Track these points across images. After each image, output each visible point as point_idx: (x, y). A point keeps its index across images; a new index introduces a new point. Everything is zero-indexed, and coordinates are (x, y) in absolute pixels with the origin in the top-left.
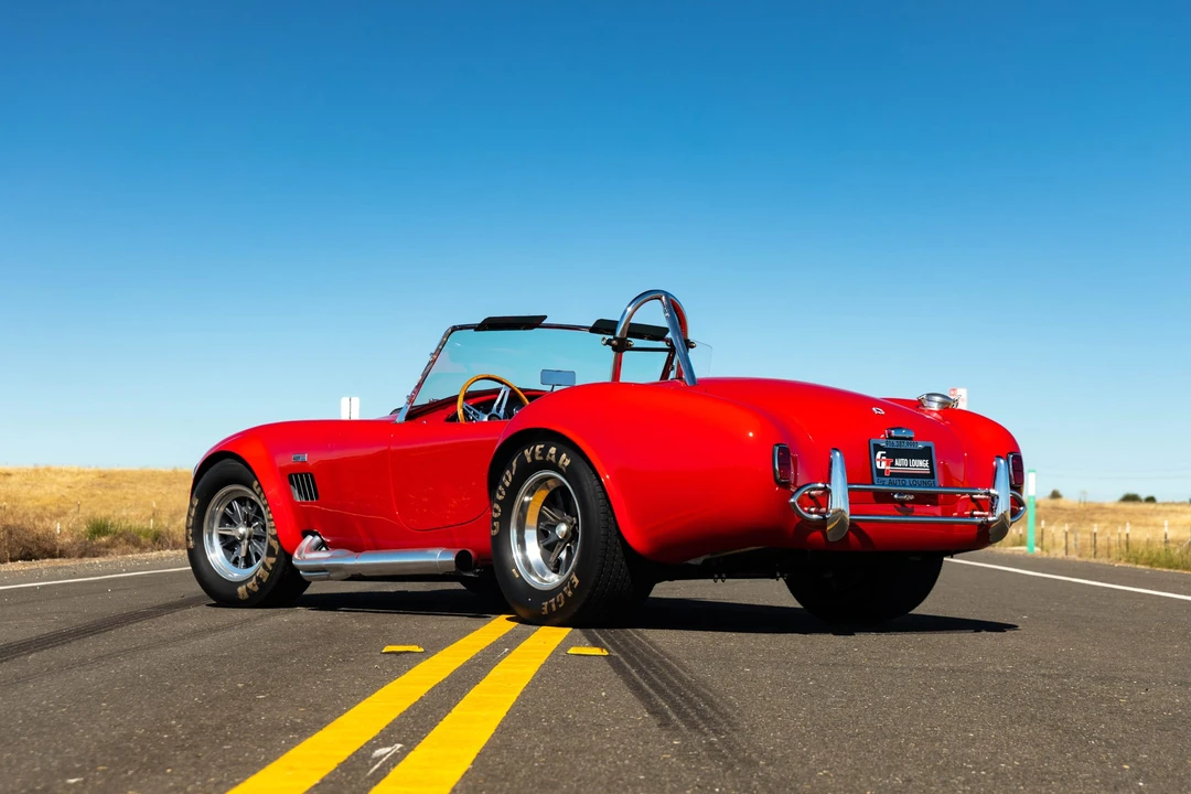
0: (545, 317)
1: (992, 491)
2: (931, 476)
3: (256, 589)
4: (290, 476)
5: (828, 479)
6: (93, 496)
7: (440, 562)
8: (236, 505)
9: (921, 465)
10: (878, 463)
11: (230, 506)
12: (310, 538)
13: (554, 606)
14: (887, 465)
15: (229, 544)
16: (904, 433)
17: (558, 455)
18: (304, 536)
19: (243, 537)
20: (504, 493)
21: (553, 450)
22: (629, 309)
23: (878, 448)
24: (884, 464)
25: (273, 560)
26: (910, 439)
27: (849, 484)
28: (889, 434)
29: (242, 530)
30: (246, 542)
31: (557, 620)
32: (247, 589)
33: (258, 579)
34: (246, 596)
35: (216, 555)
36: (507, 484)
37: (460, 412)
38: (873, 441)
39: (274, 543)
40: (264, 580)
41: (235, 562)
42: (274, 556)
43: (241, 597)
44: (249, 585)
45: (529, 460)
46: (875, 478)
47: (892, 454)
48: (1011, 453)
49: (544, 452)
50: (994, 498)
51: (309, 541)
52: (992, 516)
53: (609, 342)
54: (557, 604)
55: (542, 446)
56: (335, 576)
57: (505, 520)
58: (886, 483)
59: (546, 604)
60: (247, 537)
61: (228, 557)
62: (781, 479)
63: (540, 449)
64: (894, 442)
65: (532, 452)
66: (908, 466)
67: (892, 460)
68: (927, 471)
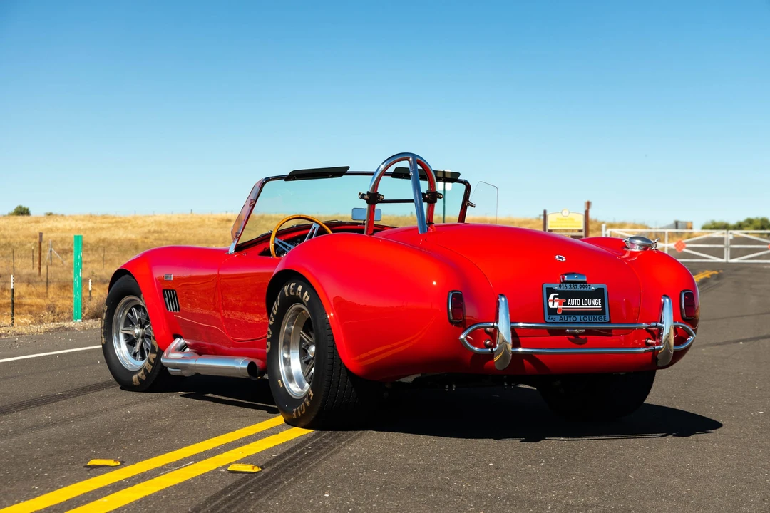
0: (348, 167)
1: (659, 324)
2: (603, 312)
3: (144, 378)
4: (164, 291)
5: (496, 319)
7: (240, 369)
8: (134, 311)
10: (550, 304)
11: (130, 312)
12: (178, 340)
13: (299, 412)
14: (560, 304)
15: (131, 341)
16: (576, 278)
17: (303, 292)
18: (175, 339)
19: (138, 336)
20: (273, 319)
21: (300, 288)
23: (550, 291)
24: (556, 304)
25: (154, 356)
26: (583, 282)
27: (511, 323)
28: (563, 279)
29: (137, 331)
30: (140, 340)
31: (303, 423)
32: (138, 377)
33: (145, 370)
34: (138, 383)
35: (122, 350)
36: (275, 312)
37: (272, 246)
38: (546, 286)
39: (154, 342)
40: (149, 371)
41: (135, 355)
42: (154, 353)
43: (134, 384)
44: (140, 374)
45: (287, 295)
46: (547, 316)
47: (564, 296)
48: (683, 291)
50: (661, 329)
51: (178, 342)
52: (658, 344)
53: (362, 196)
54: (301, 411)
55: (294, 284)
56: (185, 373)
57: (275, 341)
58: (557, 320)
59: (295, 410)
60: (141, 336)
61: (130, 351)
62: (454, 319)
63: (293, 286)
64: (568, 285)
65: (288, 289)
66: (581, 305)
67: (565, 301)
68: (599, 308)
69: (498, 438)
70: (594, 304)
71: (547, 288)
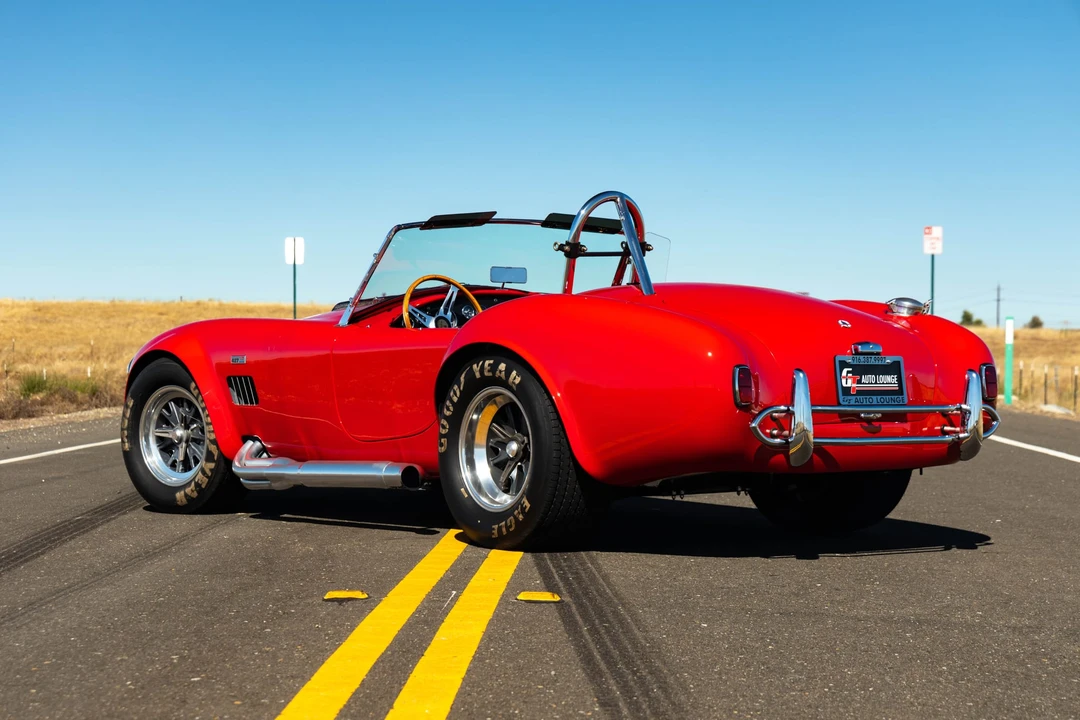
0: (495, 213)
1: (964, 406)
2: (900, 392)
3: (195, 495)
4: (229, 379)
5: (791, 401)
6: (28, 330)
7: (385, 477)
8: (173, 406)
9: (889, 381)
10: (844, 381)
11: (167, 407)
12: (250, 443)
13: (504, 530)
14: (854, 382)
15: (167, 447)
16: (871, 348)
17: (508, 372)
18: (244, 440)
19: (180, 440)
20: (451, 408)
21: (502, 366)
22: (583, 212)
23: (844, 365)
24: (850, 381)
25: (212, 465)
26: (878, 354)
27: (812, 405)
28: (856, 349)
29: (180, 432)
30: (184, 445)
31: (507, 544)
32: (186, 495)
33: (197, 485)
34: (185, 501)
35: (153, 459)
36: (455, 399)
37: (406, 315)
38: (839, 358)
39: (213, 448)
40: (203, 486)
41: (173, 466)
42: (213, 461)
43: (179, 503)
44: (188, 490)
45: (478, 375)
46: (841, 398)
47: (859, 371)
48: (984, 365)
49: (494, 368)
50: (965, 414)
51: (250, 446)
52: (963, 432)
53: (561, 248)
54: (508, 528)
55: (492, 362)
56: (277, 486)
57: (453, 437)
58: (853, 402)
59: (496, 527)
60: (184, 439)
61: (165, 460)
62: (742, 401)
63: (489, 365)
64: (862, 357)
65: (481, 367)
66: (875, 382)
67: (861, 377)
68: (895, 387)
69: (767, 556)
71: (840, 361)
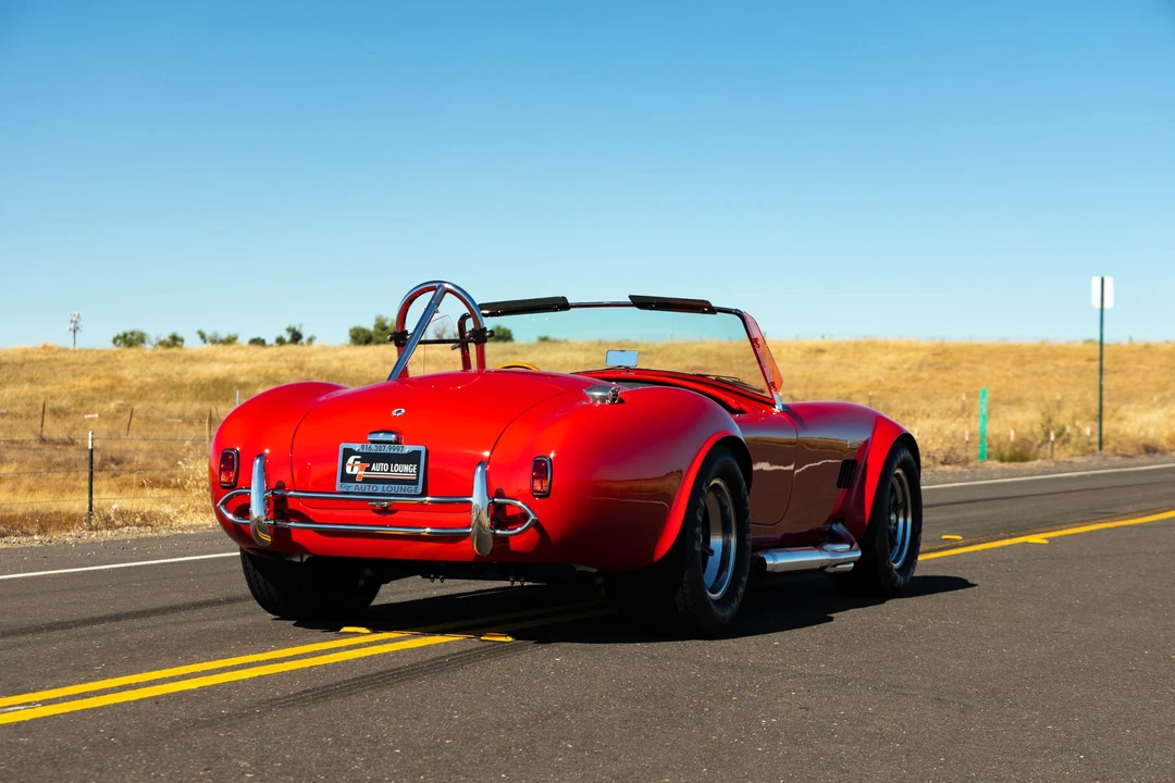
10: (348, 470)
16: (381, 437)
23: (348, 453)
24: (356, 469)
38: (344, 446)
47: (368, 459)
64: (373, 446)
66: (389, 471)
67: (368, 465)
68: (412, 476)
70: (406, 470)
71: (344, 450)
